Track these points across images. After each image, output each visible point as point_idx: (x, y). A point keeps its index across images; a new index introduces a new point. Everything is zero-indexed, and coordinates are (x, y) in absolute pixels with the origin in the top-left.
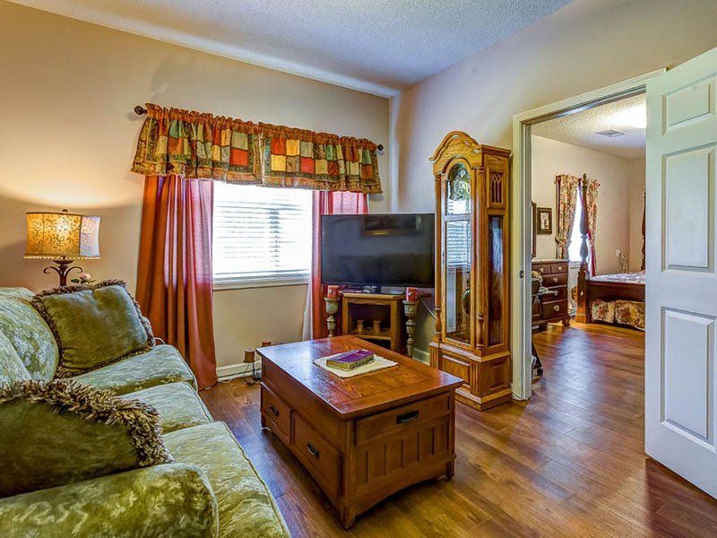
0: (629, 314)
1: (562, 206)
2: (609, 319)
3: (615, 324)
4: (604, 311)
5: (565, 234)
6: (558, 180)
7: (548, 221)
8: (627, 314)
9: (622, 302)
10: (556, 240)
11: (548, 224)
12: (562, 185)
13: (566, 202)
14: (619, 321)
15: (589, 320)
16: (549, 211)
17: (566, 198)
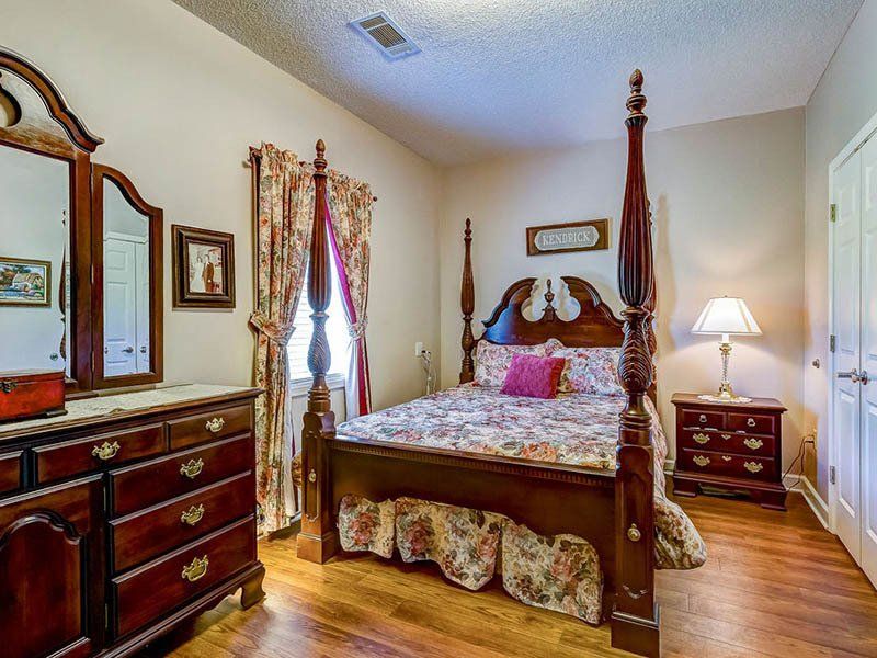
0: (430, 533)
1: (265, 233)
2: (381, 548)
3: (394, 561)
4: (368, 525)
5: (276, 308)
6: (255, 159)
7: (218, 271)
8: (424, 532)
9: (413, 501)
10: (250, 324)
11: (218, 278)
12: (266, 172)
13: (278, 220)
14: (406, 556)
15: (332, 550)
16: (224, 243)
17: (278, 211)
